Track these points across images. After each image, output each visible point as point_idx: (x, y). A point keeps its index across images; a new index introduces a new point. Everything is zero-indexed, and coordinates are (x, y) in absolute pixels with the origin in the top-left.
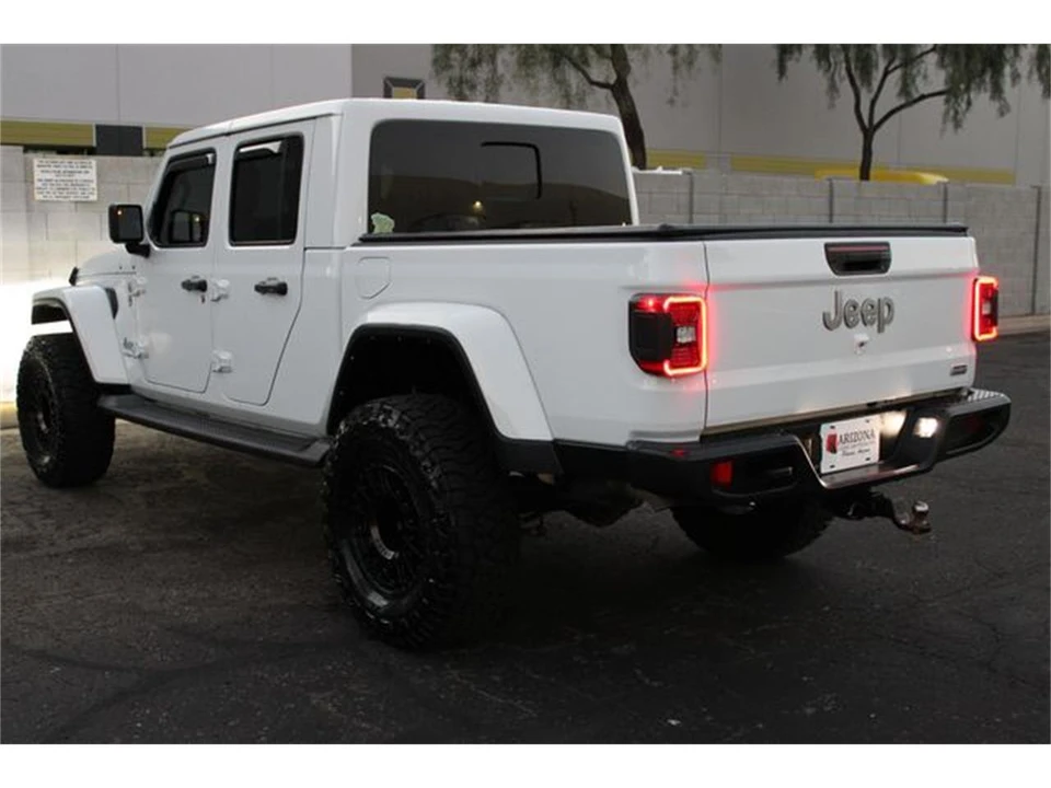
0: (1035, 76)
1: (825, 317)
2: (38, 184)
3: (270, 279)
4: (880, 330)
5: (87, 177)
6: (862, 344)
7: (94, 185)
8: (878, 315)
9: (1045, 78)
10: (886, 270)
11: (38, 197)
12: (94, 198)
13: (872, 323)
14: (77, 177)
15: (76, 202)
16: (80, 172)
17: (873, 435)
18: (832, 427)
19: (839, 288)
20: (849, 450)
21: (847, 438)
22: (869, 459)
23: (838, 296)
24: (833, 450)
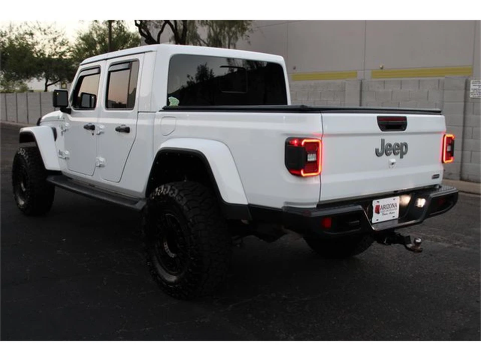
1: (377, 151)
2: (471, 91)
3: (122, 125)
4: (401, 157)
6: (393, 164)
8: (400, 150)
10: (405, 129)
11: (471, 96)
13: (398, 154)
17: (396, 206)
18: (378, 202)
19: (383, 137)
20: (385, 213)
21: (384, 207)
22: (394, 217)
23: (383, 141)
24: (378, 212)
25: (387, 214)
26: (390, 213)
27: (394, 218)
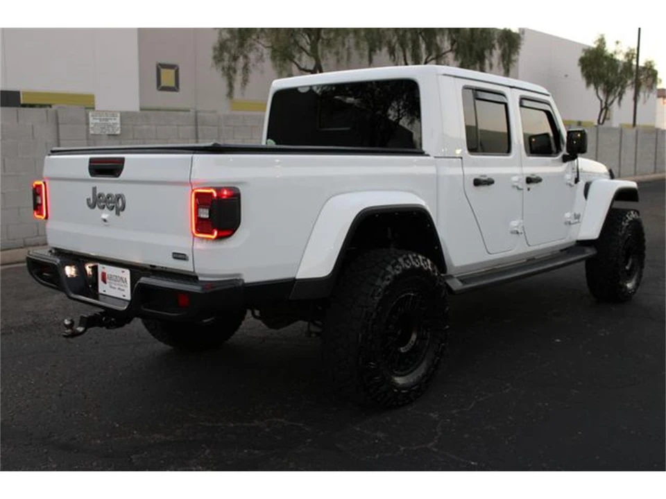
0: (501, 65)
1: (88, 200)
2: (91, 126)
4: (118, 213)
5: (114, 121)
6: (105, 220)
7: (119, 126)
8: (116, 204)
9: (507, 67)
10: (119, 175)
11: (92, 132)
12: (118, 132)
13: (112, 209)
14: (110, 121)
15: (109, 135)
16: (111, 119)
17: (126, 281)
18: (104, 268)
19: (94, 184)
20: (113, 286)
21: (111, 278)
22: (124, 296)
23: (94, 189)
24: (104, 281)
25: (114, 288)
26: (119, 289)
27: (124, 298)
